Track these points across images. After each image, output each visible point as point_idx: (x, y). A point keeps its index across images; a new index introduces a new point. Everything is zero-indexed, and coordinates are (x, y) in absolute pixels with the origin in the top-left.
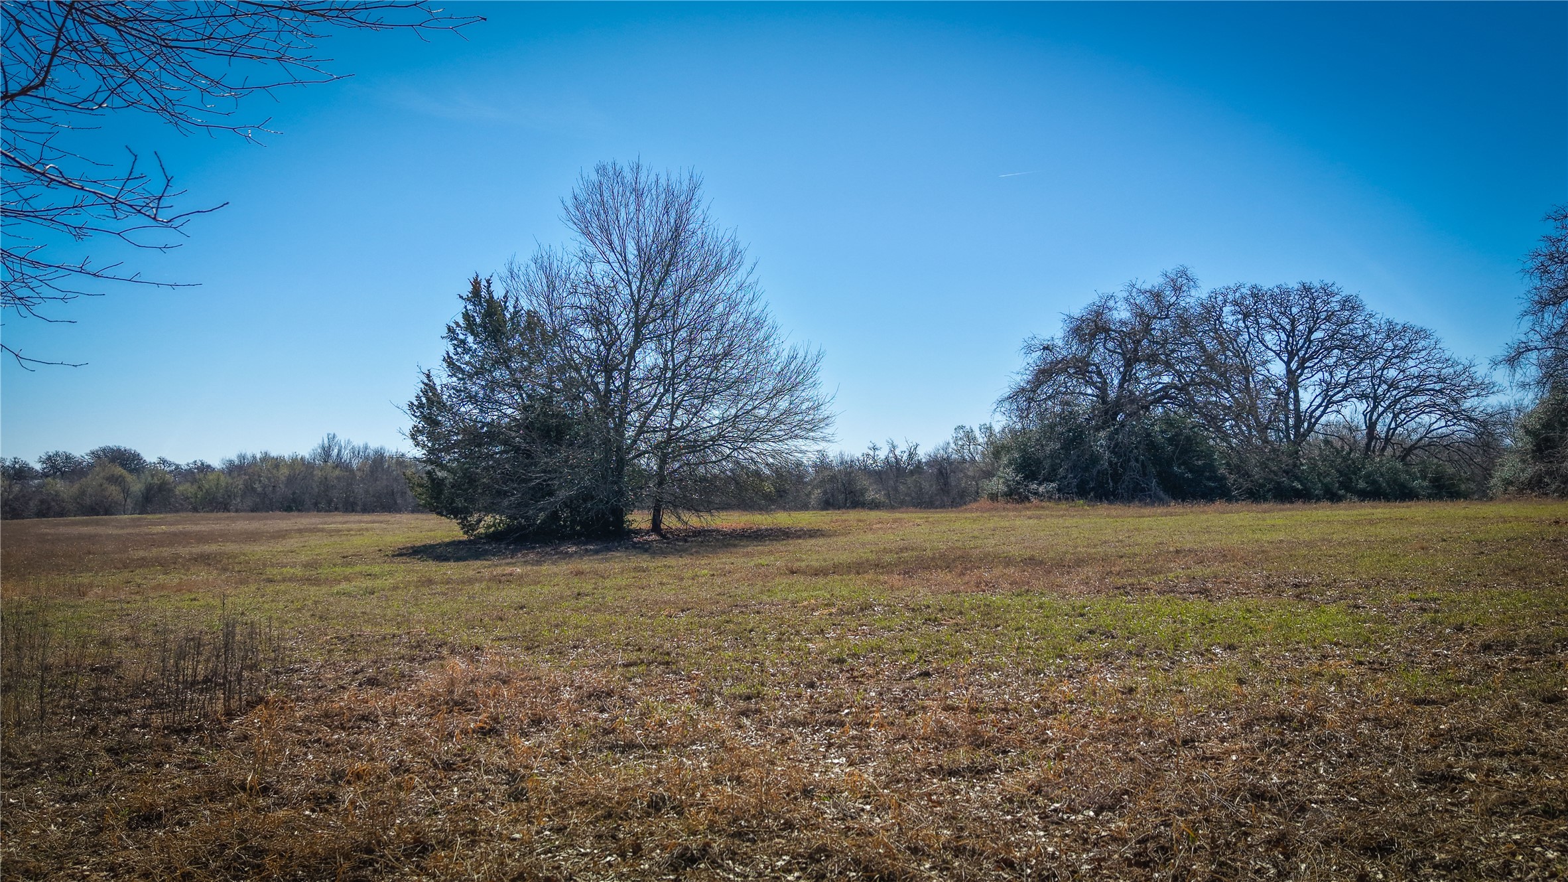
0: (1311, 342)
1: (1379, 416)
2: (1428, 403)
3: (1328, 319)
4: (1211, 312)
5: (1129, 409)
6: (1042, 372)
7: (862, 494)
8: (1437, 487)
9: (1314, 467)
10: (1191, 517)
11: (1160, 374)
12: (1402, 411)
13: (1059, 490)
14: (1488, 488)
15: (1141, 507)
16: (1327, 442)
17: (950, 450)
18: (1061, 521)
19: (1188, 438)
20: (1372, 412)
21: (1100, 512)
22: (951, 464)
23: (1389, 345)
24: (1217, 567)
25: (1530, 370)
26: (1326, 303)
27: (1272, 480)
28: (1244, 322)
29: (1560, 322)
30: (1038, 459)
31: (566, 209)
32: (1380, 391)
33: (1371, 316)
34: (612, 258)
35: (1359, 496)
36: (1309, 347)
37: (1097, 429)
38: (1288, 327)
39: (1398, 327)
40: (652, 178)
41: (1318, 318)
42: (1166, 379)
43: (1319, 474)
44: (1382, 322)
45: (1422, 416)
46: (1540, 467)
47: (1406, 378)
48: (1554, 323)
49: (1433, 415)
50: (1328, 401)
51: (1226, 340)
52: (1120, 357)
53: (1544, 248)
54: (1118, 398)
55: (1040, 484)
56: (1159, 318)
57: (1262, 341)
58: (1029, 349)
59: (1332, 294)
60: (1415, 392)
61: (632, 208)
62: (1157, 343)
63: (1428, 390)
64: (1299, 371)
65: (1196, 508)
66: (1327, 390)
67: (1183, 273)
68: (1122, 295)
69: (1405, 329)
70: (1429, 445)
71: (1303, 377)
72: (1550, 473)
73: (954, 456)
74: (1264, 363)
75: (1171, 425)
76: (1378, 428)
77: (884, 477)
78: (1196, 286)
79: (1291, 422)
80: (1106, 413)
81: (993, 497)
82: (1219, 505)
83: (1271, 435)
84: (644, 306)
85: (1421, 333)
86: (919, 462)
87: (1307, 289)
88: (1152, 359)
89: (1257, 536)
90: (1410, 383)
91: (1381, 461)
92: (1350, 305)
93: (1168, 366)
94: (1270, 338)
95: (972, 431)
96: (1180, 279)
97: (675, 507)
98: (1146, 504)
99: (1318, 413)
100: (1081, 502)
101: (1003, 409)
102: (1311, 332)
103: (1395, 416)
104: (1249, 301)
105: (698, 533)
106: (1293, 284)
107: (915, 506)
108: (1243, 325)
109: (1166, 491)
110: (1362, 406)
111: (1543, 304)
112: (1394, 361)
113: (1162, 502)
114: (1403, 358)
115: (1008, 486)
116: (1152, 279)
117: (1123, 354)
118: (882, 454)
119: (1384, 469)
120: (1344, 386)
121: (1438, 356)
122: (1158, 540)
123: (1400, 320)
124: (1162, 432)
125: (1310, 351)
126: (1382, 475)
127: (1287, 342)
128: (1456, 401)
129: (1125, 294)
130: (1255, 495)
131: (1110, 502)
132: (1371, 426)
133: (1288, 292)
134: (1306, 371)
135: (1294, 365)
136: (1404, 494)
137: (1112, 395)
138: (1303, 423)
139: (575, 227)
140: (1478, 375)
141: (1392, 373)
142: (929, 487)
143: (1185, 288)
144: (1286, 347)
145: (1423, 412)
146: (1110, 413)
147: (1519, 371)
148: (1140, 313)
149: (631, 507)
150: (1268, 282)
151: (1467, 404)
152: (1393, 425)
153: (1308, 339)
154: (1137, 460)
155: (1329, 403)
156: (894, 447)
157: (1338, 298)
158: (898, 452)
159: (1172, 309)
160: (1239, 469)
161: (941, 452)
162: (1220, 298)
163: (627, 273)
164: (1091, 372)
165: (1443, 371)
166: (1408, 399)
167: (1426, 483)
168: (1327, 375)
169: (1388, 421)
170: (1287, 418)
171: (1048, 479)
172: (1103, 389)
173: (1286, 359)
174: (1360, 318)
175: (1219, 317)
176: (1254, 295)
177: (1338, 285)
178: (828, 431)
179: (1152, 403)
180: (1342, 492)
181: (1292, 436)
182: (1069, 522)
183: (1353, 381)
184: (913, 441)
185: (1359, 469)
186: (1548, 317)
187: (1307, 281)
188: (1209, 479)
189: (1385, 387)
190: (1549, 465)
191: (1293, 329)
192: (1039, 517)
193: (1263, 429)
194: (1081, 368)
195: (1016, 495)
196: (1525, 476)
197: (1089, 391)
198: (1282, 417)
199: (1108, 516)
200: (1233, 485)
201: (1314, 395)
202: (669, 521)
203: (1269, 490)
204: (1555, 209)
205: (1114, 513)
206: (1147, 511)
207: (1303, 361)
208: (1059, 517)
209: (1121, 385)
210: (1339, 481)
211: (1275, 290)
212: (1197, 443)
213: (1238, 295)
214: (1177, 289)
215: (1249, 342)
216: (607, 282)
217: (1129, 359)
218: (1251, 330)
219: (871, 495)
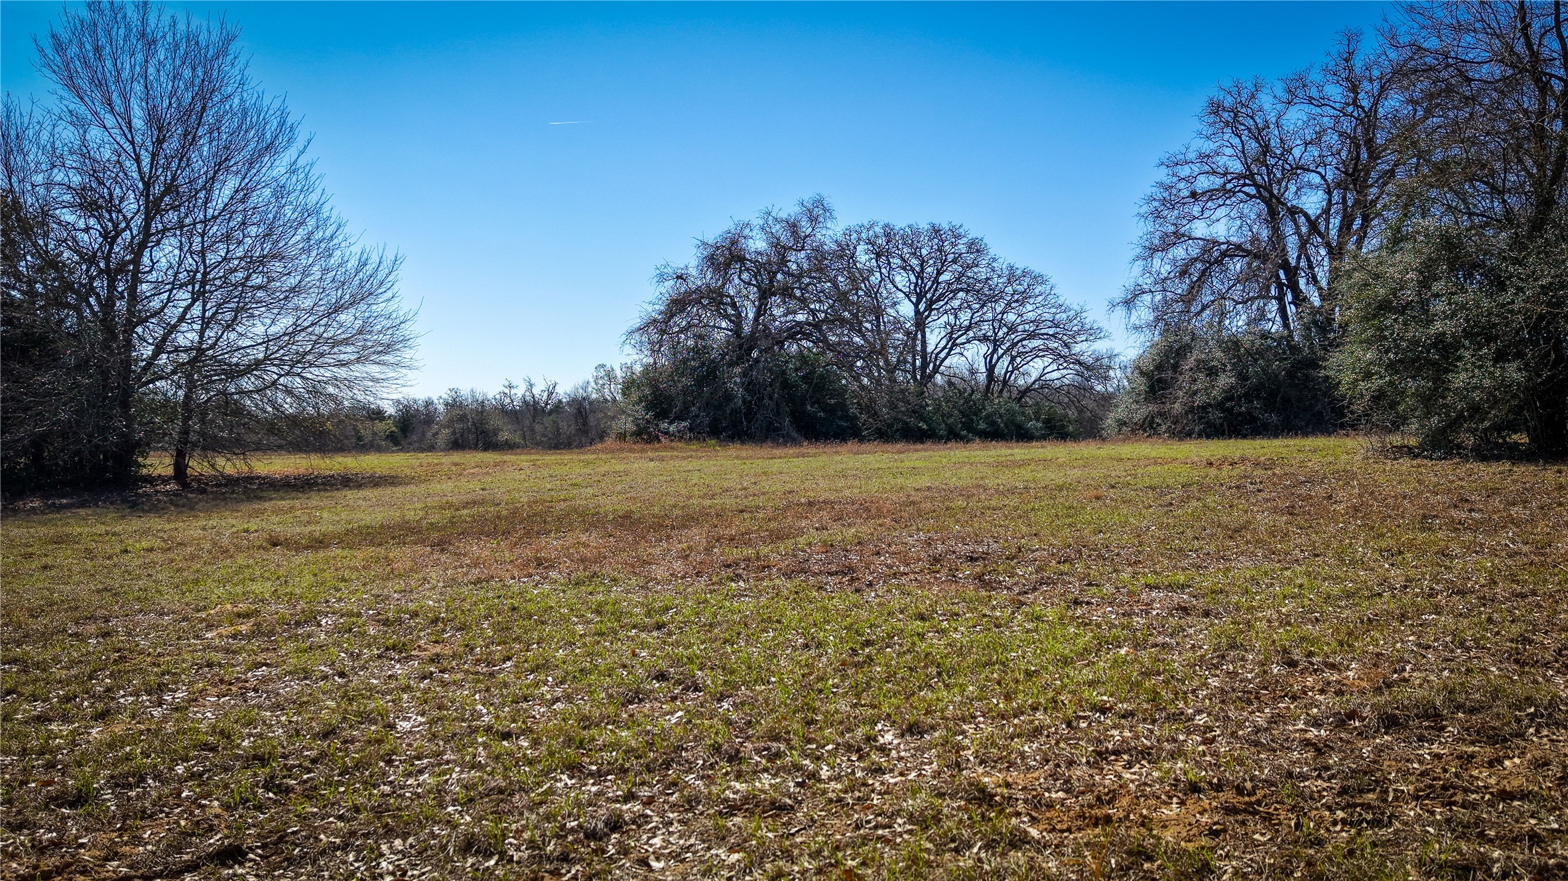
0: (938, 283)
1: (999, 359)
2: (1042, 347)
3: (954, 261)
4: (845, 252)
5: (764, 344)
6: (674, 302)
7: (496, 435)
8: (1049, 427)
9: (938, 408)
10: (824, 458)
11: (795, 313)
12: (1019, 354)
13: (691, 430)
14: (1103, 429)
15: (772, 447)
16: (950, 383)
17: (590, 389)
18: (684, 463)
19: (822, 377)
20: (992, 354)
21: (730, 453)
22: (591, 403)
23: (1009, 290)
24: (864, 529)
25: (1143, 313)
26: (953, 245)
27: (901, 420)
28: (877, 261)
29: (1168, 268)
30: (670, 396)
31: (41, 50)
32: (1000, 334)
33: (994, 260)
34: (110, 121)
35: (980, 437)
36: (936, 290)
37: (732, 364)
38: (918, 269)
39: (1019, 272)
40: (166, 19)
41: (945, 261)
42: (801, 317)
43: (943, 415)
44: (1004, 267)
45: (1035, 360)
46: (1153, 408)
47: (1023, 322)
48: (1162, 269)
49: (1045, 359)
50: (952, 343)
51: (858, 278)
52: (755, 289)
53: (1159, 194)
54: (753, 333)
55: (671, 423)
56: (795, 250)
57: (893, 282)
58: (662, 278)
59: (959, 237)
60: (1032, 336)
61: (139, 57)
62: (792, 275)
63: (1043, 334)
64: (926, 313)
65: (828, 449)
66: (952, 333)
67: (819, 202)
68: (757, 222)
69: (1025, 273)
70: (1042, 387)
71: (930, 319)
72: (1161, 414)
73: (594, 396)
74: (895, 304)
75: (806, 363)
76: (997, 371)
77: (520, 416)
78: (832, 217)
79: (918, 363)
80: (741, 346)
81: (622, 436)
82: (852, 445)
83: (900, 376)
84: (157, 189)
85: (1039, 279)
86: (560, 401)
87: (936, 231)
88: (786, 292)
89: (900, 481)
90: (1027, 327)
91: (999, 402)
92: (975, 248)
93: (803, 301)
94: (901, 279)
95: (613, 370)
96: (816, 209)
97: (204, 449)
98: (778, 445)
99: (943, 355)
100: (713, 442)
101: (633, 342)
102: (939, 273)
103: (1013, 359)
104: (881, 241)
105: (231, 482)
106: (924, 225)
107: (550, 448)
108: (875, 265)
109: (798, 431)
110: (984, 348)
111: (1153, 250)
112: (1013, 305)
113: (794, 442)
114: (1022, 303)
115: (637, 425)
116: (789, 209)
117: (759, 287)
118: (520, 392)
119: (1002, 411)
120: (969, 328)
121: (1053, 301)
122: (788, 487)
123: (1020, 265)
124: (796, 370)
125: (937, 294)
126: (1001, 416)
127: (916, 284)
128: (1067, 345)
129: (761, 222)
130: (885, 435)
131: (743, 443)
132: (991, 369)
133: (917, 233)
134: (933, 313)
135: (922, 307)
136: (1023, 435)
137: (747, 329)
138: (929, 365)
139: (54, 76)
140: (1087, 321)
141: (1011, 317)
142: (568, 427)
143: (821, 219)
144: (915, 289)
145: (1037, 356)
146: (745, 347)
147: (1134, 314)
148: (776, 244)
149: (143, 447)
150: (900, 223)
151: (1076, 349)
152: (1010, 368)
153: (936, 281)
154: (771, 398)
155: (955, 345)
156: (531, 385)
157: (965, 240)
158: (536, 391)
159: (808, 241)
160: (870, 409)
161: (581, 391)
162: (854, 236)
163: (132, 143)
164: (726, 304)
165: (1058, 316)
166: (1024, 343)
167: (1039, 425)
168: (952, 317)
169: (1006, 364)
170: (914, 360)
171: (680, 418)
172: (737, 321)
173: (914, 300)
174: (984, 262)
175: (853, 256)
176: (887, 235)
177: (965, 227)
178: (407, 354)
179: (786, 339)
180: (964, 433)
181: (918, 377)
182: (694, 464)
183: (976, 323)
184: (551, 379)
185: (980, 410)
186: (1157, 262)
187: (937, 222)
188: (840, 418)
189: (1005, 330)
190: (1162, 406)
191: (922, 271)
192: (662, 459)
193: (890, 369)
194: (715, 299)
195: (645, 435)
196: (1138, 417)
197: (724, 325)
198: (910, 359)
199: (737, 457)
200: (863, 425)
201: (940, 337)
202: (197, 466)
203: (897, 430)
204: (1167, 155)
205: (744, 454)
206: (777, 452)
207: (930, 303)
208: (684, 458)
209: (756, 319)
210: (961, 422)
211: (907, 229)
212: (830, 382)
213: (871, 233)
214: (813, 220)
215: (880, 282)
216: (107, 154)
217: (765, 292)
218: (883, 271)
219: (504, 436)
